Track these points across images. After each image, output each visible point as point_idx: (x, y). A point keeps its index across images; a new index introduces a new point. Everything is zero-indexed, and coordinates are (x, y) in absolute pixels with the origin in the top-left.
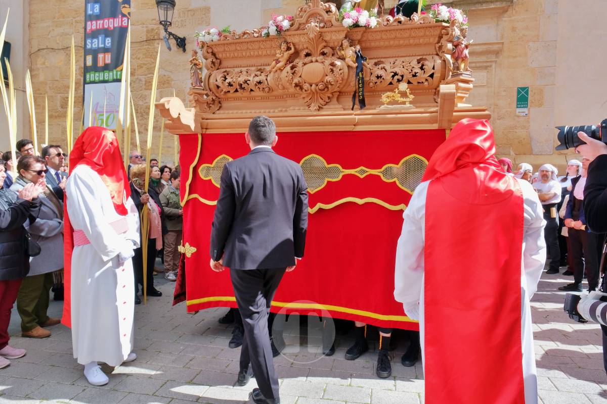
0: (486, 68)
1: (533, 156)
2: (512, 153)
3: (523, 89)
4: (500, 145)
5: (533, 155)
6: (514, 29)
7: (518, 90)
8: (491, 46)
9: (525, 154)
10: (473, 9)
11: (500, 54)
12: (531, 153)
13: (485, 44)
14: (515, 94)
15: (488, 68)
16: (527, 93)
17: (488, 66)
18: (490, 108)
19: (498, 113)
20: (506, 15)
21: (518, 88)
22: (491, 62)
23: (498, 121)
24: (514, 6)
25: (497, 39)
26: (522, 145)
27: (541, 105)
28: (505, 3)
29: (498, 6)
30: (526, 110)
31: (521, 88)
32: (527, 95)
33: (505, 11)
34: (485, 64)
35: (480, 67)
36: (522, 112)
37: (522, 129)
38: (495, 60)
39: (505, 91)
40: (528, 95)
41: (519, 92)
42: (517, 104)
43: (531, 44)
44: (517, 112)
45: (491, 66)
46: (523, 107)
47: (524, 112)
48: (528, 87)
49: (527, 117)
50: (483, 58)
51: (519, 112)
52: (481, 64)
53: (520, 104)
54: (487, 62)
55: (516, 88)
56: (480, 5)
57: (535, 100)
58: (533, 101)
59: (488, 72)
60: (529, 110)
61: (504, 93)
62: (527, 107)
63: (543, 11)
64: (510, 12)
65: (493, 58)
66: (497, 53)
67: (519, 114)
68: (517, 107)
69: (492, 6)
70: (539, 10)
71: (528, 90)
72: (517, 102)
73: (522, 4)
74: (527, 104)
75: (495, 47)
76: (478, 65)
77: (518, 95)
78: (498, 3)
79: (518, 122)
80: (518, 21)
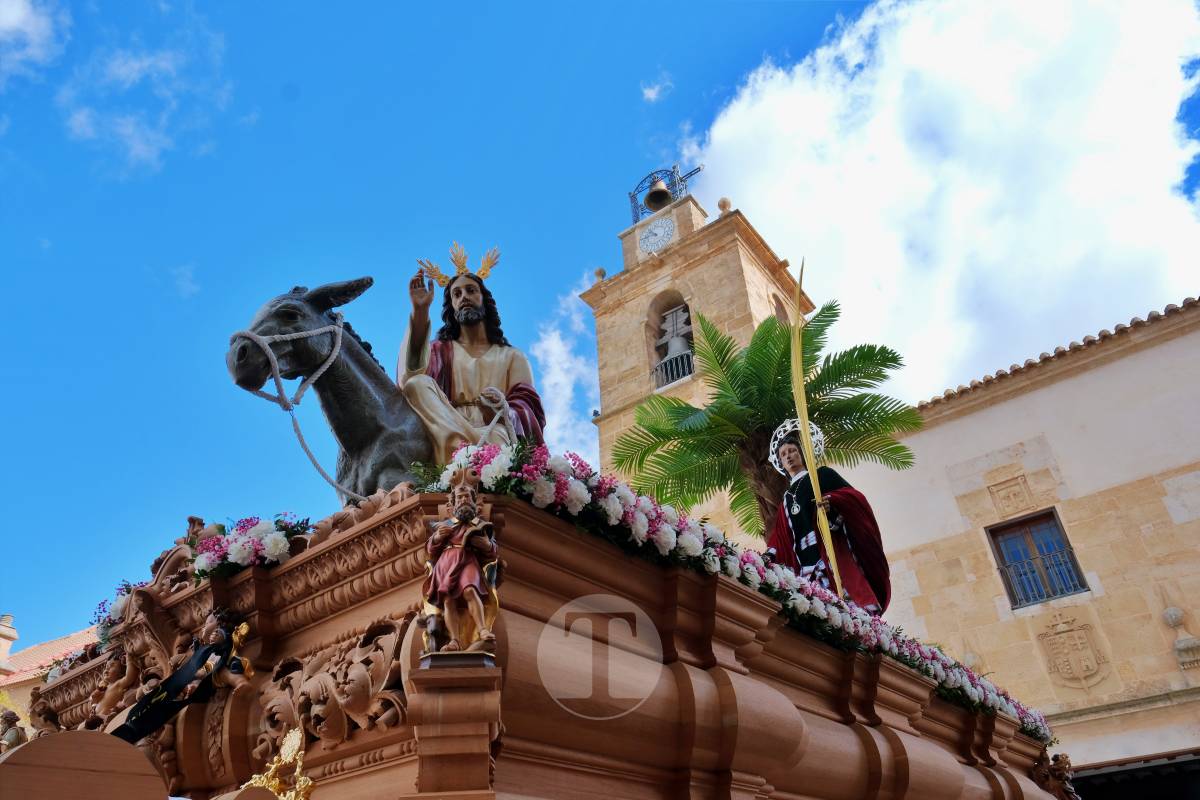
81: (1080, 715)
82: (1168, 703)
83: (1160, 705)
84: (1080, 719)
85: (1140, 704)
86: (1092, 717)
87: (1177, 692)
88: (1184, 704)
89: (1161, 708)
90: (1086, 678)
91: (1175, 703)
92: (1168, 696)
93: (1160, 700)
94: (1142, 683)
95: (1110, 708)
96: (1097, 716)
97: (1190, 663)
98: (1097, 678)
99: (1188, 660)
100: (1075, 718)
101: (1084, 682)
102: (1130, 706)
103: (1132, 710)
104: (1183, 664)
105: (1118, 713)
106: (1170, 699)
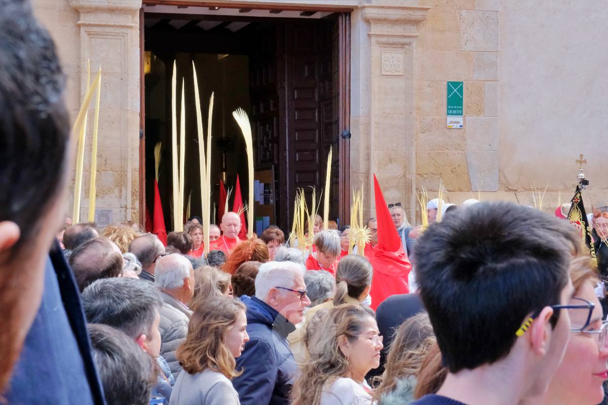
0: (403, 45)
1: (472, 193)
3: (456, 84)
4: (426, 176)
5: (472, 191)
7: (448, 86)
8: (411, 12)
9: (461, 190)
12: (470, 189)
13: (404, 8)
14: (444, 92)
15: (406, 46)
16: (461, 90)
17: (406, 44)
18: (411, 113)
19: (421, 122)
21: (448, 82)
22: (410, 37)
23: (422, 135)
26: (457, 175)
27: (480, 111)
30: (459, 119)
31: (453, 83)
32: (462, 94)
34: (402, 40)
35: (393, 44)
36: (455, 122)
37: (456, 149)
38: (416, 34)
39: (429, 86)
41: (449, 90)
42: (448, 109)
43: (464, 13)
44: (448, 122)
45: (410, 44)
46: (456, 114)
47: (458, 122)
48: (462, 83)
49: (462, 131)
50: (398, 30)
51: (451, 122)
52: (396, 40)
53: (452, 109)
54: (406, 37)
55: (445, 83)
57: (472, 104)
58: (470, 105)
59: (405, 53)
60: (464, 120)
61: (428, 90)
62: (462, 115)
66: (418, 23)
67: (451, 125)
68: (448, 114)
71: (462, 85)
74: (461, 109)
75: (418, 15)
76: (391, 40)
77: (448, 95)
79: (450, 138)
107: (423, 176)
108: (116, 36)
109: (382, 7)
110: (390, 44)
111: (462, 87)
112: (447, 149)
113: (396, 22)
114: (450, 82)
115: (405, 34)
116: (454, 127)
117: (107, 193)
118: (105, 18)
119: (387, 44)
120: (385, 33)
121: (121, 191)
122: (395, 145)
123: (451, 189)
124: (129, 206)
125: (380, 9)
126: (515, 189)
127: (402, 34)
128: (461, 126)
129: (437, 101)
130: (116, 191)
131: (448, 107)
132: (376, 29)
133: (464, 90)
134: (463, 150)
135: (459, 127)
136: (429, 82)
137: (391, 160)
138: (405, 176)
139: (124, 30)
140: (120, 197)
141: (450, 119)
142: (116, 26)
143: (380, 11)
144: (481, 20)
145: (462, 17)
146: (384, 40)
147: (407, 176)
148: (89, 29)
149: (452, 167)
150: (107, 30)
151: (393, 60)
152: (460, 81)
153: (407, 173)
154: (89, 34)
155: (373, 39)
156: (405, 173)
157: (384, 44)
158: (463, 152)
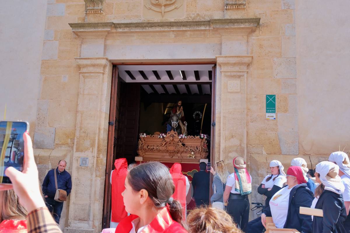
0: (239, 77)
1: (281, 155)
2: (264, 153)
3: (271, 96)
4: (254, 145)
5: (282, 155)
6: (261, 46)
7: (267, 97)
8: (242, 59)
9: (275, 154)
10: (228, 27)
11: (251, 66)
12: (280, 154)
13: (238, 57)
14: (264, 100)
15: (241, 77)
16: (274, 99)
17: (241, 76)
18: (244, 111)
19: (251, 117)
20: (254, 34)
21: (267, 95)
22: (243, 72)
23: (251, 124)
24: (260, 28)
25: (248, 54)
26: (272, 145)
27: (286, 111)
28: (252, 24)
29: (247, 26)
30: (274, 115)
32: (275, 101)
33: (253, 31)
34: (238, 74)
35: (234, 76)
36: (271, 117)
37: (272, 131)
38: (246, 70)
39: (256, 97)
40: (275, 103)
41: (267, 99)
42: (267, 109)
43: (275, 59)
45: (243, 76)
46: (271, 112)
47: (273, 116)
48: (275, 95)
49: (276, 121)
50: (236, 68)
51: (268, 116)
52: (235, 74)
53: (268, 109)
54: (240, 72)
55: (265, 96)
56: (232, 24)
57: (281, 107)
58: (280, 107)
59: (241, 80)
60: (277, 115)
61: (255, 99)
62: (275, 112)
63: (283, 33)
64: (257, 32)
65: (244, 68)
66: (248, 65)
67: (269, 118)
68: (267, 112)
69: (242, 26)
70: (281, 32)
71: (275, 97)
72: (267, 107)
73: (267, 26)
74: (275, 110)
75: (246, 60)
76: (232, 74)
77: (267, 102)
78: (247, 24)
79: (268, 125)
80: (264, 40)
81: (151, 27)
82: (208, 28)
83: (203, 28)
84: (150, 29)
85: (190, 25)
86: (158, 29)
87: (216, 20)
88: (218, 29)
89: (202, 30)
90: (165, 6)
91: (212, 28)
92: (209, 23)
93: (204, 25)
94: (198, 15)
95: (171, 24)
96: (162, 29)
97: (232, 5)
98: (173, 7)
99: (231, 3)
100: (147, 28)
101: (163, 8)
102: (184, 26)
103: (184, 29)
104: (227, 5)
105: (175, 29)
106: (209, 26)
107: (252, 145)
108: (96, 77)
109: (226, 57)
110: (232, 76)
111: (275, 98)
112: (266, 131)
113: (234, 64)
114: (268, 95)
115: (240, 71)
116: (270, 119)
117: (87, 150)
118: (91, 69)
119: (231, 76)
120: (229, 71)
121: (93, 149)
122: (235, 128)
123: (269, 153)
124: (95, 156)
125: (225, 58)
126: (309, 154)
127: (238, 71)
128: (274, 119)
129: (260, 105)
130: (91, 149)
131: (266, 108)
132: (224, 69)
133: (276, 100)
134: (276, 132)
135: (273, 119)
136: (256, 96)
137: (232, 137)
138: (241, 145)
139: (99, 74)
140: (92, 152)
141: (268, 114)
142: (95, 73)
143: (225, 59)
144: (285, 62)
145: (274, 61)
146: (229, 74)
147: (242, 145)
148: (83, 75)
149: (270, 141)
150: (92, 74)
151: (234, 84)
152: (274, 94)
153: (242, 143)
154: (84, 77)
155: (223, 74)
156: (241, 143)
157: (229, 76)
158: (276, 133)
